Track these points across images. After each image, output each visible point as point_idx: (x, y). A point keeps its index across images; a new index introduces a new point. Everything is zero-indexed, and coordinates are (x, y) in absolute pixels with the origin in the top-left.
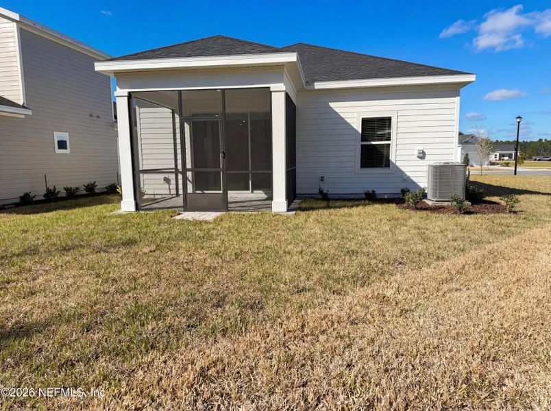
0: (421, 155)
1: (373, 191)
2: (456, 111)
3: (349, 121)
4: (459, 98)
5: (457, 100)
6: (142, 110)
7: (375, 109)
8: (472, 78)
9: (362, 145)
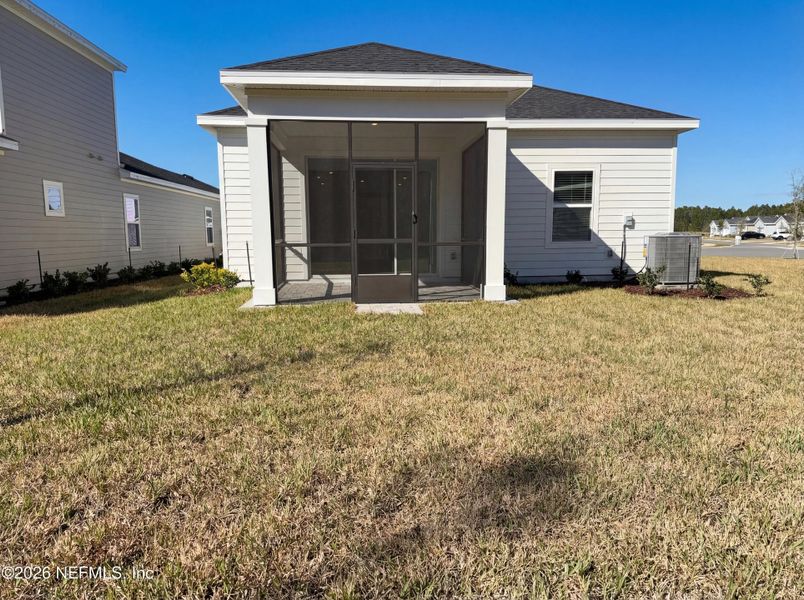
0: (630, 223)
1: (577, 273)
2: (672, 166)
3: (537, 175)
4: (675, 149)
5: (673, 151)
6: (228, 149)
7: (573, 159)
8: (694, 124)
9: (555, 209)
